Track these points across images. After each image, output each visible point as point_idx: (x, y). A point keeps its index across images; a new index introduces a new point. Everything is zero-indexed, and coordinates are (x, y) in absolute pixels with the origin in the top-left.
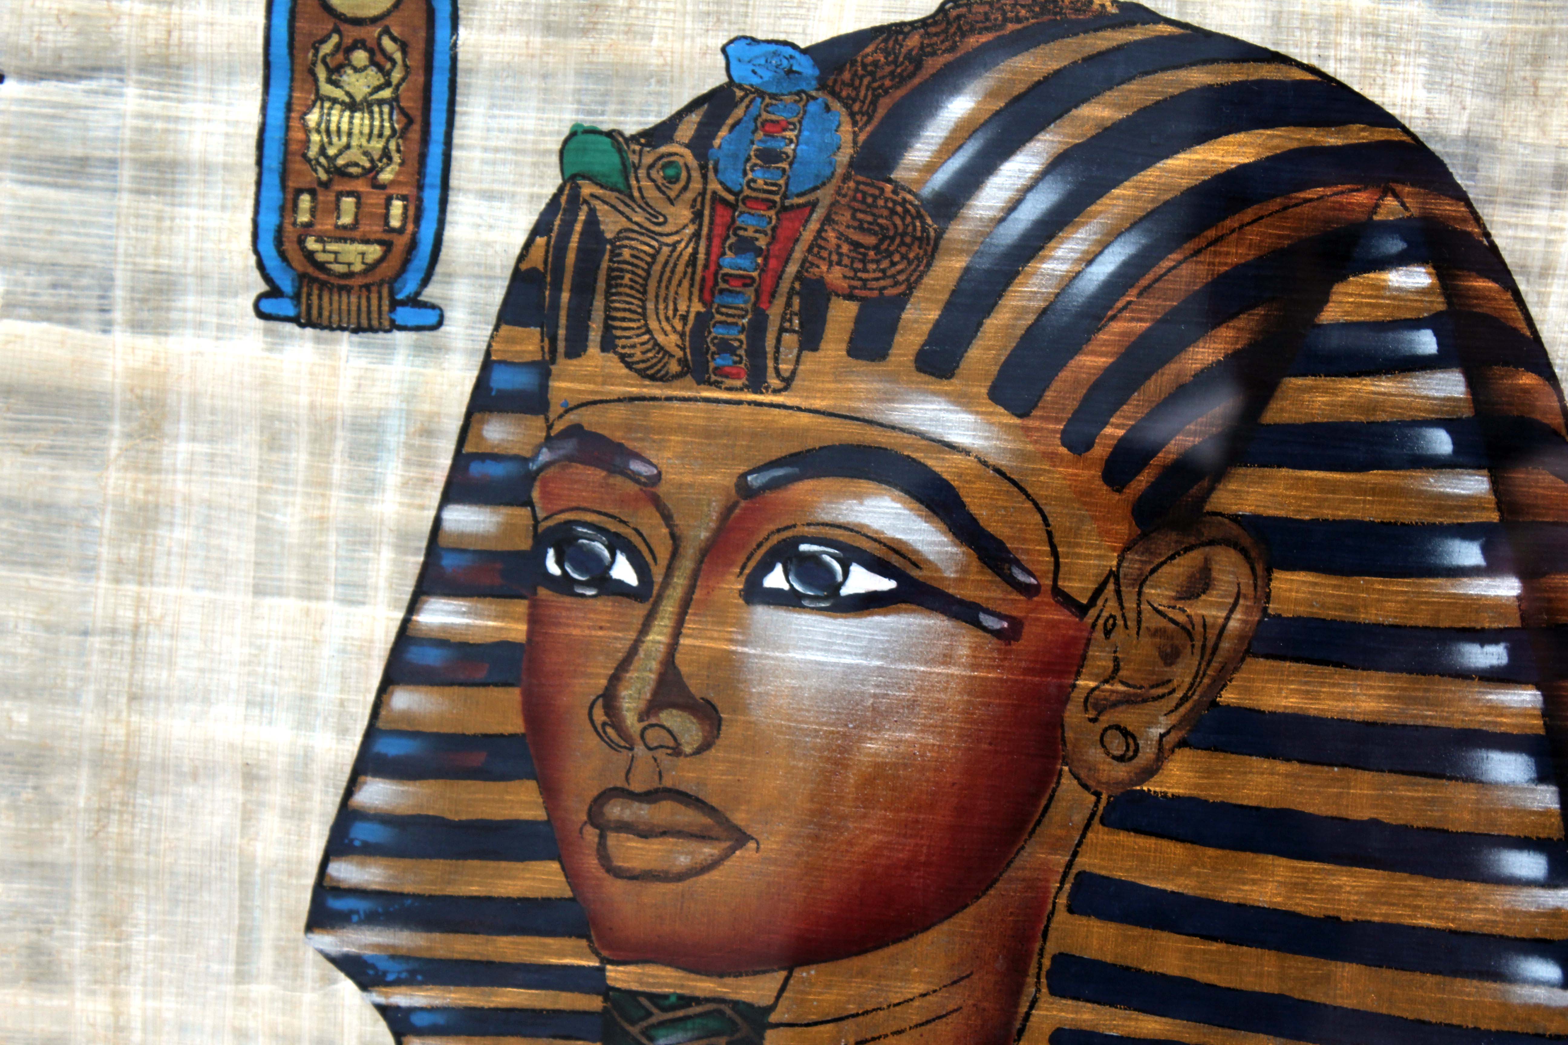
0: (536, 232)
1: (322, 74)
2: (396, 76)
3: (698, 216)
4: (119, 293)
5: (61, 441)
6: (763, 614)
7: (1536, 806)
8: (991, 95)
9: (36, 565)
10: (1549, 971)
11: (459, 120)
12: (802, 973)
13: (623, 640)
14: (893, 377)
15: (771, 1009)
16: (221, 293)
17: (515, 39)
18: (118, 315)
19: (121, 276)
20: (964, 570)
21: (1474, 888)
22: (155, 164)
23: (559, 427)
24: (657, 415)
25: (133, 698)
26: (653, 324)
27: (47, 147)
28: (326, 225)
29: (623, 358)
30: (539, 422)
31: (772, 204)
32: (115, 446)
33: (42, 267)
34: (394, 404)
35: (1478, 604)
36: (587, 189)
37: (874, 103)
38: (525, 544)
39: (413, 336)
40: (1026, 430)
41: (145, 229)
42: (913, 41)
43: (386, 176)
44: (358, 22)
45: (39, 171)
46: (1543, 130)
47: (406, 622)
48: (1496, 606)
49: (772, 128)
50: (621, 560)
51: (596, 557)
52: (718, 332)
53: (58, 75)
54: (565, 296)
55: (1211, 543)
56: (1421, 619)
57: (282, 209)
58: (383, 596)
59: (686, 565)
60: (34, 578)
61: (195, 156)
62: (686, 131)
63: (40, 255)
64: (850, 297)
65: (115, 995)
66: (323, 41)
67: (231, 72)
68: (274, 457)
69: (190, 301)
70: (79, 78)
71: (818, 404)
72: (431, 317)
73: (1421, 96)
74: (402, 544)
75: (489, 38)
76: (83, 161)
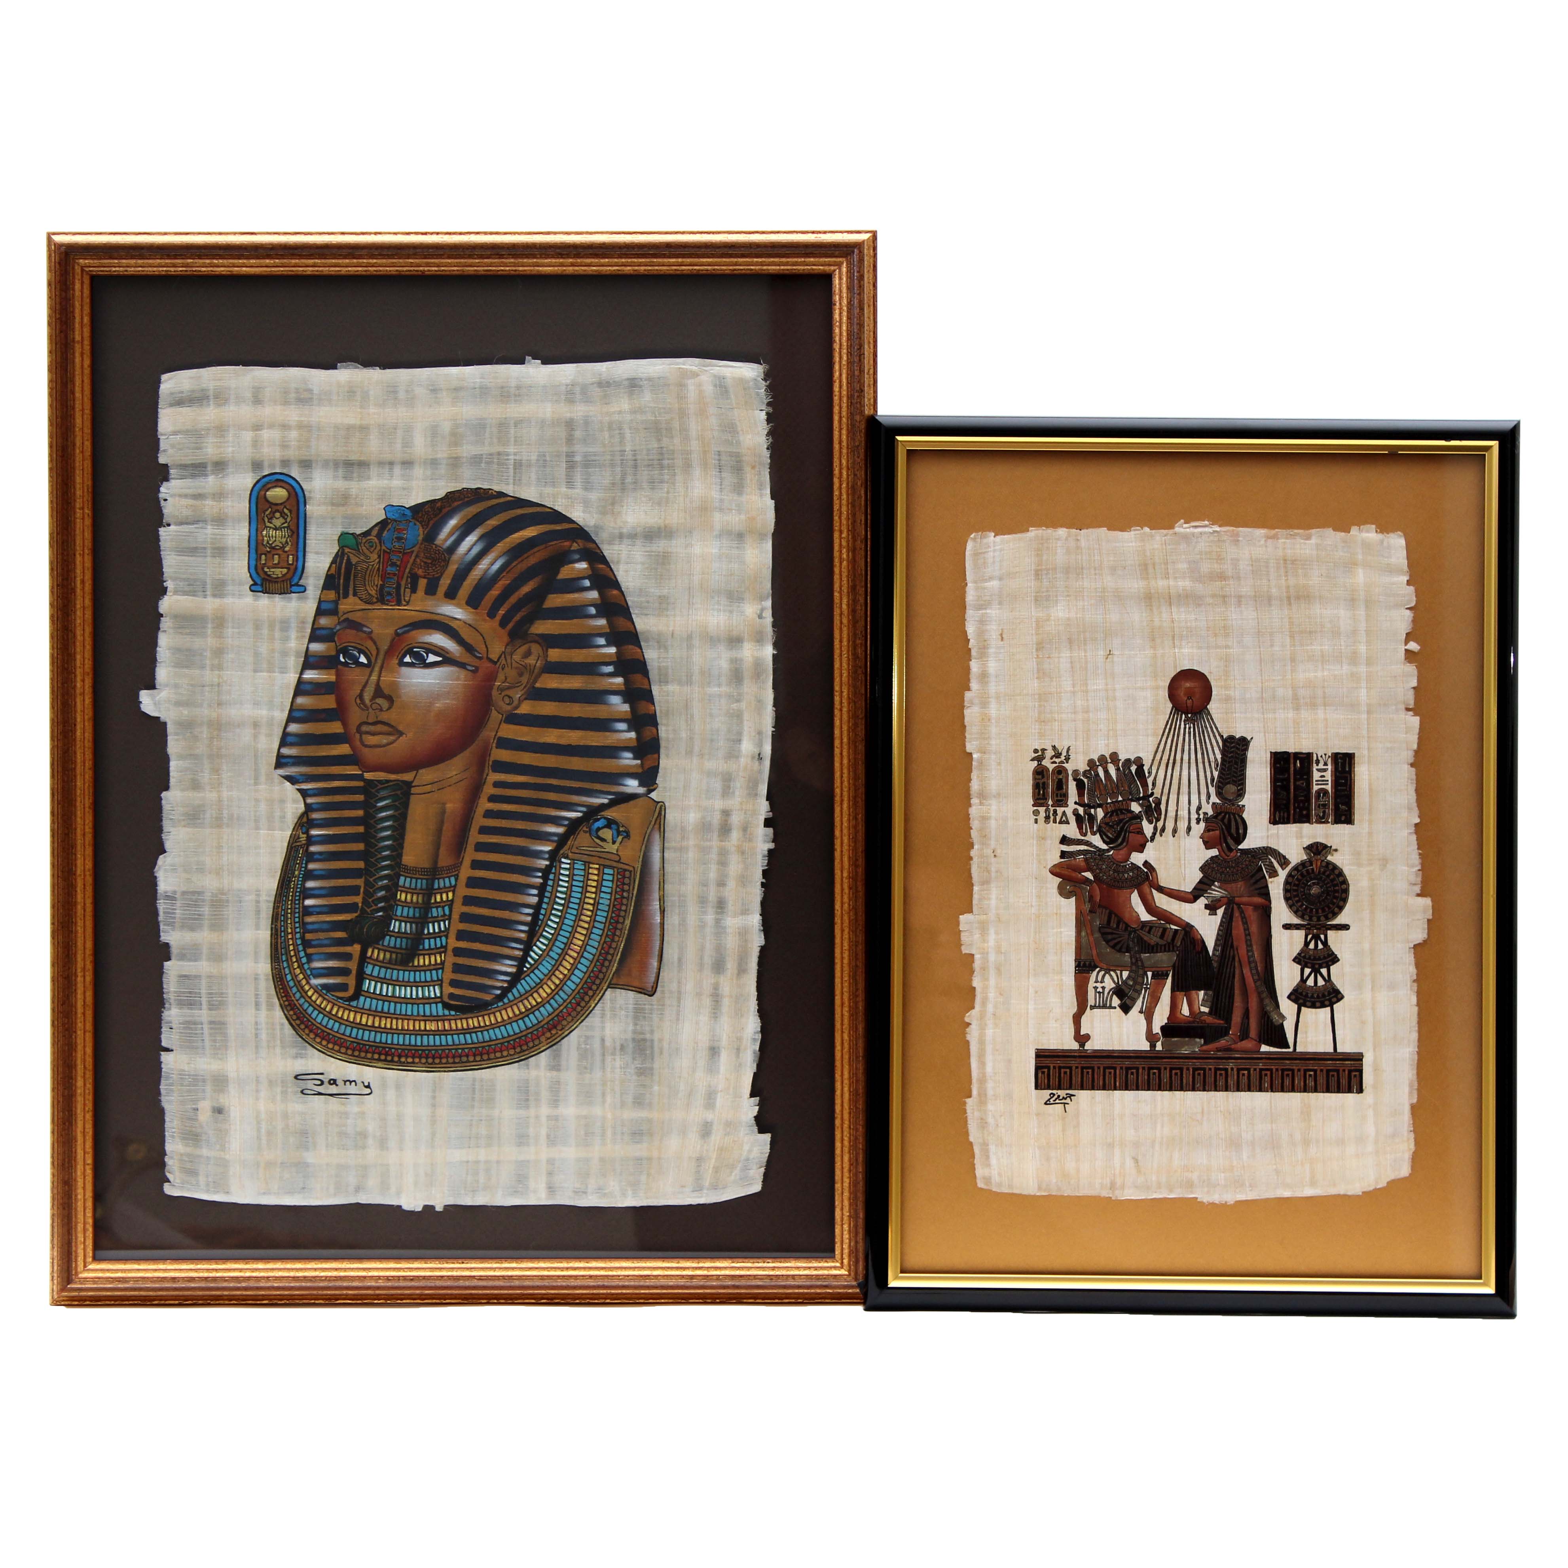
0: (332, 563)
1: (266, 520)
2: (288, 520)
3: (379, 557)
4: (209, 586)
5: (193, 630)
6: (404, 670)
8: (461, 519)
9: (187, 667)
10: (629, 755)
11: (308, 532)
12: (421, 771)
13: (364, 679)
15: (412, 782)
16: (239, 585)
17: (323, 508)
18: (208, 593)
19: (209, 581)
21: (608, 734)
22: (218, 548)
23: (342, 619)
24: (371, 614)
25: (219, 704)
26: (368, 588)
28: (270, 564)
30: (336, 618)
32: (209, 631)
33: (184, 580)
34: (293, 614)
35: (605, 655)
36: (347, 550)
38: (333, 653)
39: (297, 594)
40: (477, 613)
41: (215, 567)
42: (439, 504)
43: (287, 549)
44: (277, 504)
46: (616, 523)
47: (300, 678)
48: (610, 655)
49: (400, 531)
50: (362, 656)
51: (355, 656)
52: (387, 589)
53: (187, 523)
54: (342, 581)
55: (531, 642)
56: (590, 661)
57: (257, 560)
58: (292, 670)
59: (381, 656)
60: (186, 671)
61: (230, 545)
62: (375, 532)
63: (184, 576)
64: (424, 578)
65: (219, 791)
66: (267, 510)
67: (239, 521)
68: (258, 632)
69: (230, 588)
70: (193, 524)
71: (417, 608)
72: (302, 589)
73: (582, 514)
74: (297, 655)
75: (316, 508)
76: (196, 548)
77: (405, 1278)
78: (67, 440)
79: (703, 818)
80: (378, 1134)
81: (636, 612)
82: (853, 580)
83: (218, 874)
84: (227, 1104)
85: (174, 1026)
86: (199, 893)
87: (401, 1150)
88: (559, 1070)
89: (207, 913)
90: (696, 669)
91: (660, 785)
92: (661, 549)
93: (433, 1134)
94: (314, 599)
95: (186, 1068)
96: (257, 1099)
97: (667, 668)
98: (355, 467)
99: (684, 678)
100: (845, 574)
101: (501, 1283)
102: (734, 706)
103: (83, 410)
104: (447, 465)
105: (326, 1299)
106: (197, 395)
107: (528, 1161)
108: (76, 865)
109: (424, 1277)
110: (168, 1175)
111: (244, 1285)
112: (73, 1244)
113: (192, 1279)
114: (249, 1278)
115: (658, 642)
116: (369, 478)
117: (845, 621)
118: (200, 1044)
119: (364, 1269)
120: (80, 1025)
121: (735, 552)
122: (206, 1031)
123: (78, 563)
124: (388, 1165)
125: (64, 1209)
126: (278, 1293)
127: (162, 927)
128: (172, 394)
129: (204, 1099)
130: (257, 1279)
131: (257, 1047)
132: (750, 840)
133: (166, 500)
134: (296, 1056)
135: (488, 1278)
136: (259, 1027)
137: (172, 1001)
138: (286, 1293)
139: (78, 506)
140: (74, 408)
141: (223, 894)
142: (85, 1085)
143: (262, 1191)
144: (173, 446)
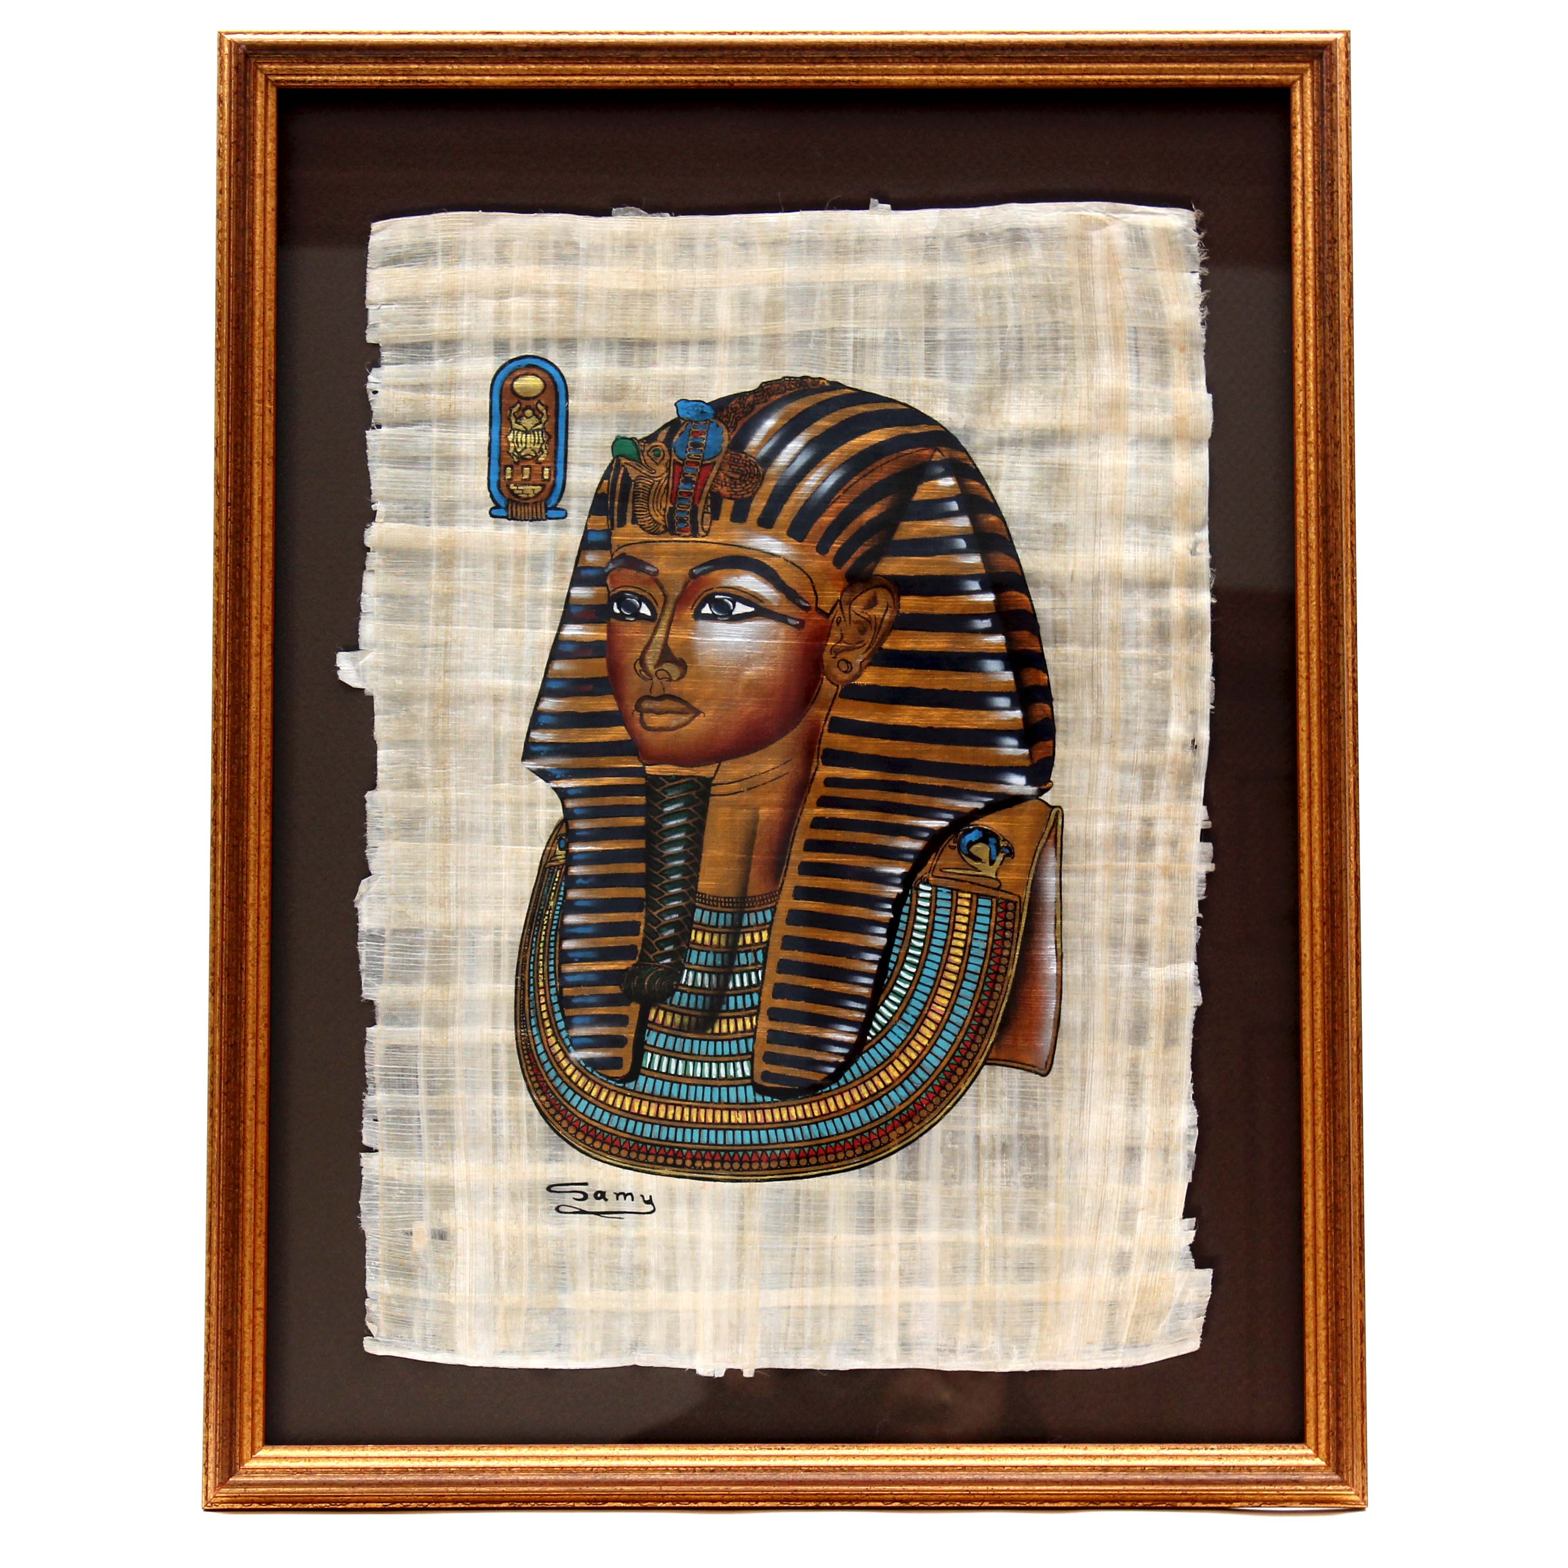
0: (603, 478)
1: (513, 421)
2: (544, 419)
3: (668, 470)
4: (433, 510)
5: (411, 570)
6: (702, 623)
7: (1006, 679)
8: (782, 418)
9: (403, 621)
10: (1013, 742)
11: (570, 436)
12: (724, 764)
13: (645, 638)
14: (749, 529)
15: (713, 778)
16: (475, 508)
17: (591, 403)
18: (433, 519)
19: (434, 503)
20: (780, 602)
21: (984, 713)
22: (446, 458)
23: (616, 554)
24: (656, 548)
25: (446, 671)
26: (652, 513)
27: (402, 453)
28: (518, 479)
29: (641, 526)
30: (608, 553)
31: (697, 464)
33: (400, 501)
34: (549, 548)
35: (978, 604)
36: (623, 461)
37: (736, 423)
38: (605, 602)
39: (555, 521)
40: (803, 547)
41: (442, 484)
42: (750, 399)
43: (541, 459)
44: (527, 398)
45: (398, 463)
46: (993, 424)
47: (558, 635)
48: (986, 605)
49: (696, 434)
50: (644, 605)
51: (634, 605)
53: (404, 424)
54: (616, 503)
55: (877, 587)
56: (958, 612)
57: (499, 473)
58: (547, 625)
59: (670, 606)
60: (401, 626)
61: (463, 454)
62: (662, 436)
63: (400, 496)
64: (730, 498)
65: (444, 791)
66: (514, 406)
67: (476, 421)
68: (500, 572)
69: (463, 512)
70: (413, 425)
71: (720, 540)
72: (562, 514)
73: (947, 413)
74: (554, 602)
75: (581, 403)
76: (416, 458)
77: (703, 1469)
78: (243, 307)
79: (1116, 828)
80: (663, 1269)
81: (1022, 545)
82: (1325, 500)
83: (442, 905)
84: (453, 1226)
85: (379, 1116)
86: (416, 931)
87: (695, 1289)
88: (915, 1179)
89: (426, 959)
90: (1105, 624)
91: (1055, 784)
92: (1056, 460)
93: (740, 1271)
94: (580, 527)
95: (396, 1176)
96: (495, 1219)
97: (1065, 623)
98: (636, 348)
99: (1088, 637)
100: (1313, 491)
101: (838, 1476)
102: (1158, 675)
103: (264, 268)
104: (762, 345)
105: (590, 1501)
106: (419, 251)
107: (873, 1307)
108: (247, 889)
109: (730, 1469)
110: (370, 1325)
111: (477, 1478)
112: (238, 1420)
113: (404, 1470)
114: (483, 1470)
115: (1052, 587)
116: (654, 363)
117: (1313, 556)
118: (415, 1141)
119: (645, 1457)
120: (250, 1113)
121: (1158, 463)
122: (424, 1123)
123: (255, 475)
124: (677, 1312)
125: (226, 1369)
126: (525, 1489)
127: (364, 978)
128: (386, 248)
129: (421, 1218)
130: (496, 1470)
131: (495, 1146)
132: (1181, 860)
133: (375, 392)
134: (551, 1159)
135: (819, 1469)
136: (498, 1118)
137: (377, 1081)
138: (536, 1489)
139: (256, 397)
140: (252, 265)
141: (448, 933)
142: (256, 1197)
143: (501, 1349)
144: (386, 320)
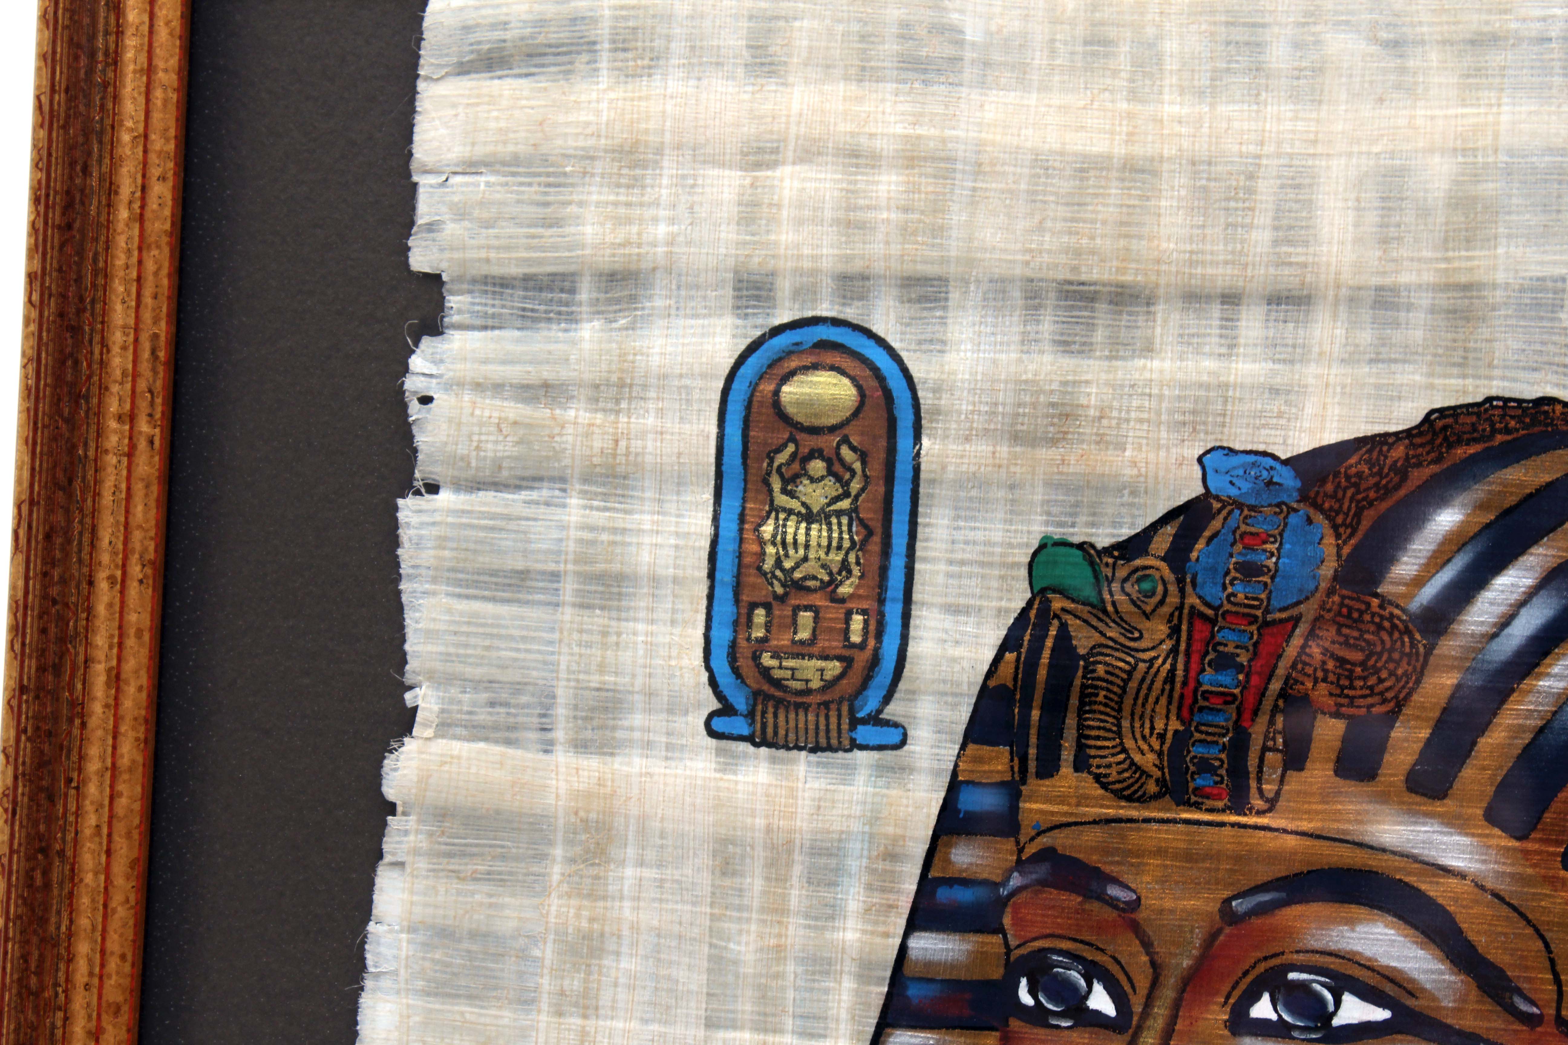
0: (1004, 648)
1: (777, 485)
2: (855, 486)
3: (1175, 631)
4: (561, 711)
5: (500, 866)
9: (471, 998)
11: (921, 532)
14: (1384, 798)
16: (670, 711)
17: (981, 448)
18: (559, 735)
19: (563, 693)
20: (1463, 999)
22: (600, 578)
23: (1031, 850)
24: (1135, 837)
26: (1129, 743)
27: (485, 560)
28: (783, 640)
29: (1097, 778)
30: (1009, 844)
31: (1253, 619)
32: (556, 871)
33: (477, 684)
34: (856, 826)
36: (1057, 603)
37: (1358, 515)
38: (997, 973)
39: (875, 755)
40: (1526, 853)
41: (589, 645)
42: (1398, 452)
43: (845, 590)
44: (815, 431)
45: (476, 584)
49: (1252, 541)
50: (1098, 988)
51: (1072, 987)
52: (1198, 751)
53: (497, 486)
54: (1035, 714)
57: (736, 623)
58: (845, 1028)
59: (1167, 993)
60: (468, 1011)
61: (643, 570)
62: (1162, 542)
63: (478, 672)
64: (1337, 715)
66: (779, 450)
67: (681, 483)
68: (728, 882)
69: (638, 719)
70: (518, 488)
71: (1305, 826)
72: (894, 736)
74: (864, 975)
75: (953, 448)
76: (523, 575)
78: (86, 171)
94: (937, 773)
98: (1102, 307)
103: (150, 70)
104: (1433, 310)
106: (553, 38)
116: (1148, 349)
123: (101, 609)
128: (467, 29)
133: (426, 400)
139: (113, 407)
140: (115, 60)
144: (461, 213)
